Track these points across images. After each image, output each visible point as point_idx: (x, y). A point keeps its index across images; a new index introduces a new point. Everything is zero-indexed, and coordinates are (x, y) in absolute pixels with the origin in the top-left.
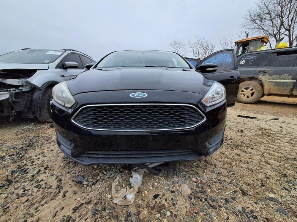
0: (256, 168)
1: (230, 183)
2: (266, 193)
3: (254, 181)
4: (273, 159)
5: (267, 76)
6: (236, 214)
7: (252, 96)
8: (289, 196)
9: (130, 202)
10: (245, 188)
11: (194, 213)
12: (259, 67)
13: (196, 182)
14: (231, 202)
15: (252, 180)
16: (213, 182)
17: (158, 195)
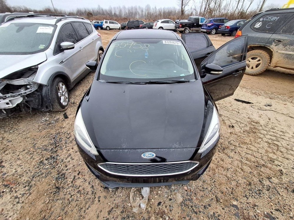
0: (232, 175)
1: (210, 191)
2: (232, 201)
3: (227, 189)
4: (248, 166)
5: (281, 46)
6: (209, 218)
7: (257, 67)
8: (246, 202)
9: (143, 210)
10: (219, 195)
11: (183, 217)
12: (275, 33)
13: (186, 191)
14: (208, 208)
15: (226, 188)
16: (199, 190)
17: (161, 202)
